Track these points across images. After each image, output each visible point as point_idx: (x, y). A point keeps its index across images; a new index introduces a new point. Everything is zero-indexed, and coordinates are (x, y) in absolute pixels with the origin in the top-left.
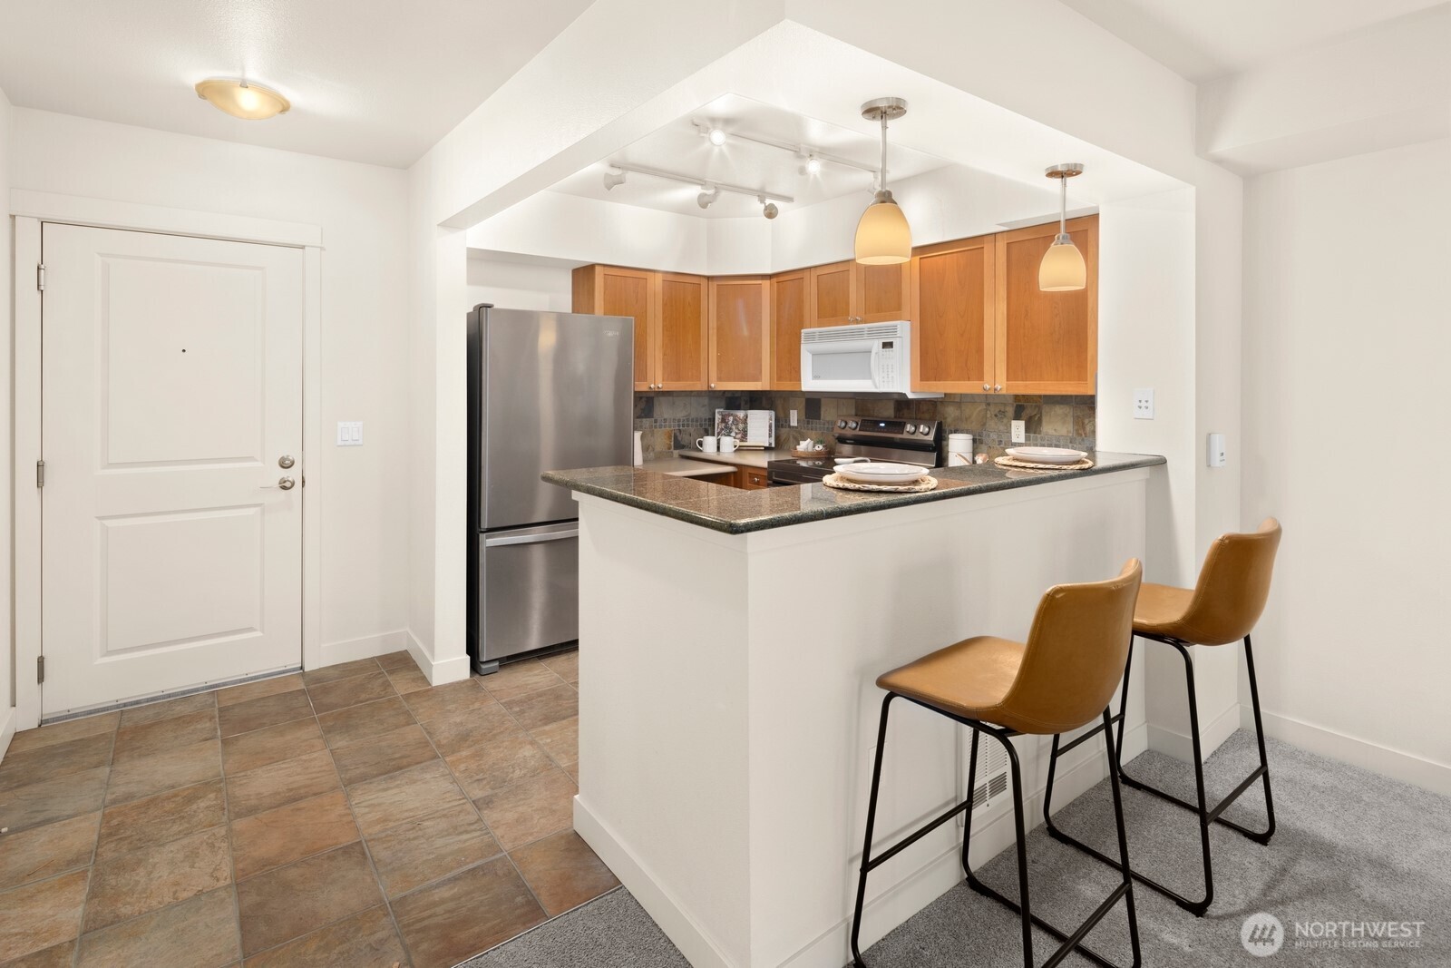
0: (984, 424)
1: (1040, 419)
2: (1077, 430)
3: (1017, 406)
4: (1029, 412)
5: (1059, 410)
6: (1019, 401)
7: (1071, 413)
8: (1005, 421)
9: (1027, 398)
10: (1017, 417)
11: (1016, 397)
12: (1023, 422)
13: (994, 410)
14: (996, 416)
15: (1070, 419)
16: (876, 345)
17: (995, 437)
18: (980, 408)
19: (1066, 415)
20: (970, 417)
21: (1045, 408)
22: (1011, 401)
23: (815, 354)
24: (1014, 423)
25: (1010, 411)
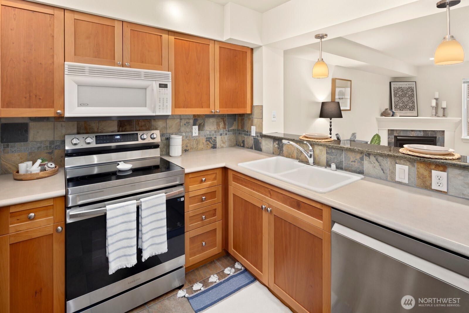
0: (180, 129)
1: (204, 124)
2: (217, 127)
3: (194, 119)
4: (200, 121)
5: (212, 120)
6: (196, 117)
7: (216, 121)
8: (189, 126)
9: (199, 116)
10: (194, 124)
11: (194, 116)
12: (197, 126)
13: (183, 122)
14: (185, 124)
15: (215, 123)
16: (155, 85)
17: (184, 135)
18: (177, 122)
19: (214, 122)
20: (171, 126)
21: (206, 119)
22: (192, 117)
23: (80, 85)
24: (194, 127)
25: (192, 121)
